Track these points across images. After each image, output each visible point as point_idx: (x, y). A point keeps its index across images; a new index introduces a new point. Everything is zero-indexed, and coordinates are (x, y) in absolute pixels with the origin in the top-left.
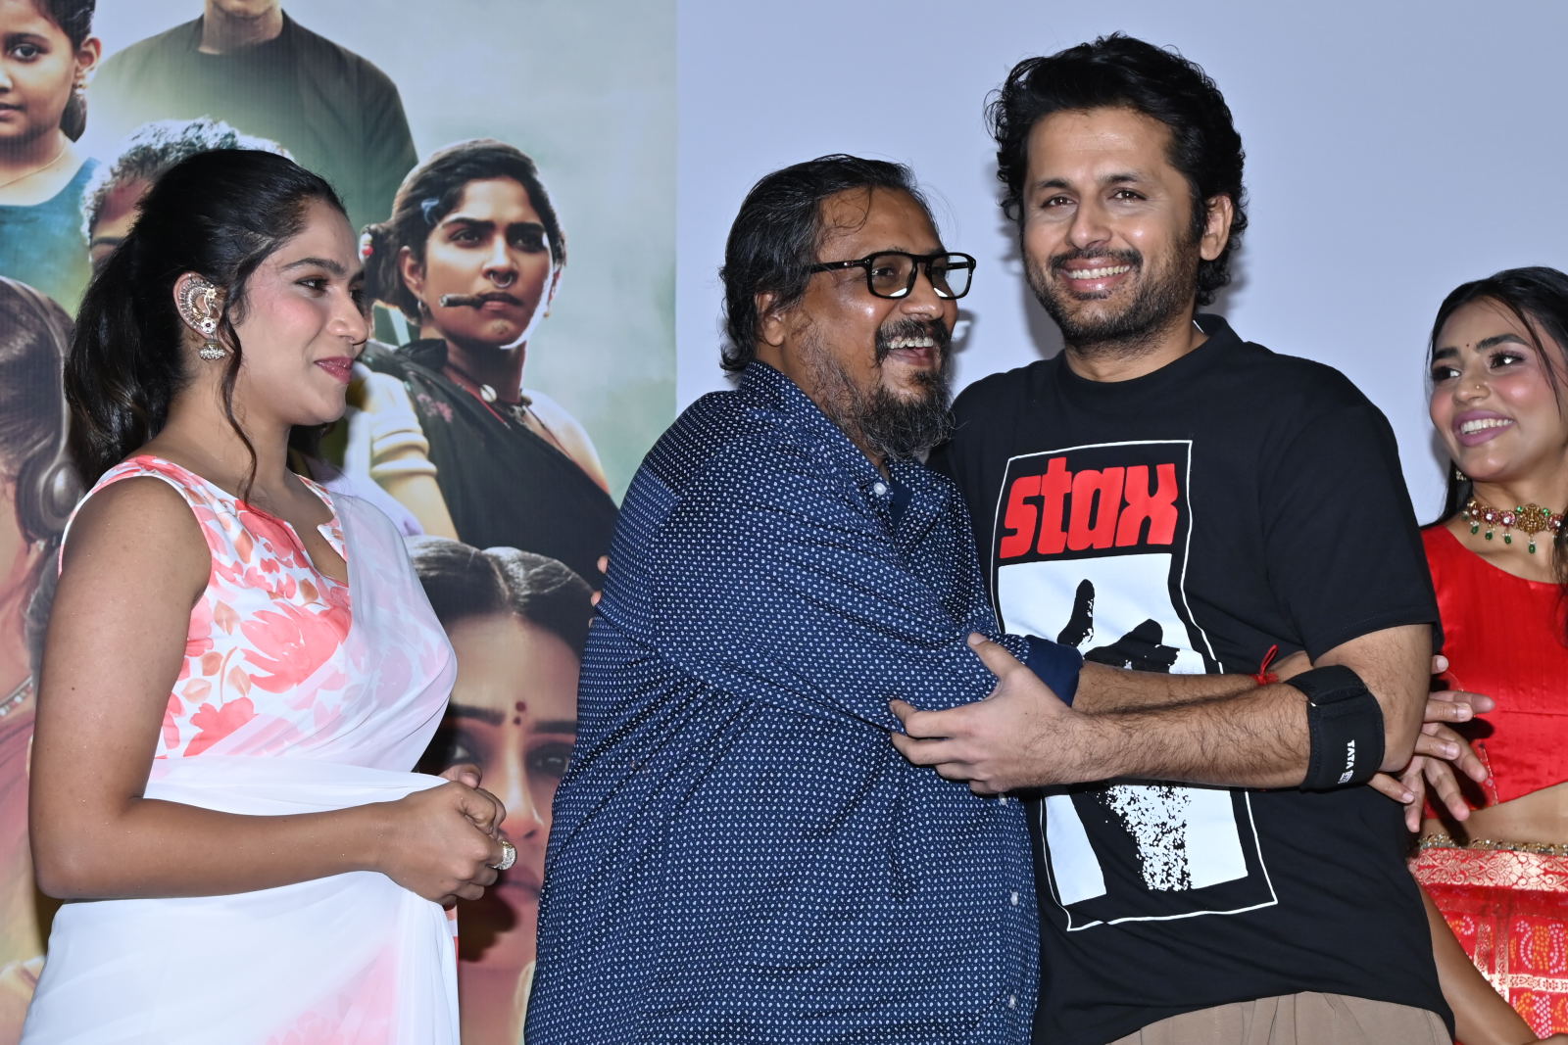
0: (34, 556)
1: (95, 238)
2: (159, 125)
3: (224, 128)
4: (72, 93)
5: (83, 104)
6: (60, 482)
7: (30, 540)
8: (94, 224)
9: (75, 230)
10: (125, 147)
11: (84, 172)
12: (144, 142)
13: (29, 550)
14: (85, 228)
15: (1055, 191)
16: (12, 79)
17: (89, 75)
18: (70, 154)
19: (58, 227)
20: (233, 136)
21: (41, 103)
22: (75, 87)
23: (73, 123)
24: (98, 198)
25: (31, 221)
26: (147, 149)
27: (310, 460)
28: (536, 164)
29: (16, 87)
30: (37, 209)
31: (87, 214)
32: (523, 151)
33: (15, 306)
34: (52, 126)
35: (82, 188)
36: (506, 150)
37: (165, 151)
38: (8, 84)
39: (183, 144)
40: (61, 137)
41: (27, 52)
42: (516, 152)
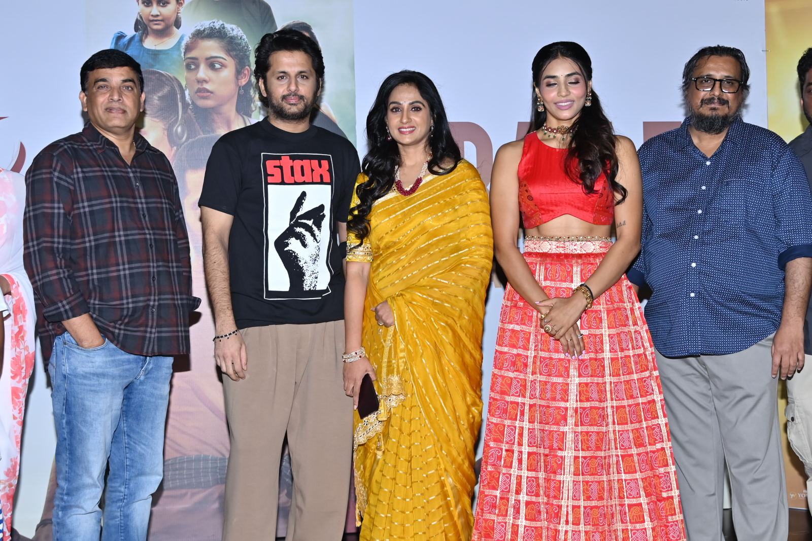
0: (173, 151)
1: (186, 57)
2: (202, 23)
3: (221, 22)
4: (177, 15)
5: (180, 18)
6: (179, 129)
7: (172, 147)
8: (185, 53)
9: (180, 55)
10: (193, 30)
11: (182, 38)
12: (198, 28)
13: (172, 150)
14: (183, 55)
15: (282, 74)
16: (160, 12)
17: (182, 9)
18: (177, 33)
19: (175, 55)
20: (223, 24)
21: (169, 19)
22: (178, 13)
23: (178, 24)
24: (186, 46)
25: (168, 54)
26: (199, 30)
27: (250, 119)
28: (312, 27)
29: (161, 14)
30: (168, 50)
31: (183, 51)
32: (308, 23)
33: (164, 79)
34: (171, 25)
35: (181, 43)
36: (303, 23)
37: (204, 30)
38: (159, 14)
39: (209, 28)
40: (175, 28)
41: (164, 4)
42: (306, 24)
